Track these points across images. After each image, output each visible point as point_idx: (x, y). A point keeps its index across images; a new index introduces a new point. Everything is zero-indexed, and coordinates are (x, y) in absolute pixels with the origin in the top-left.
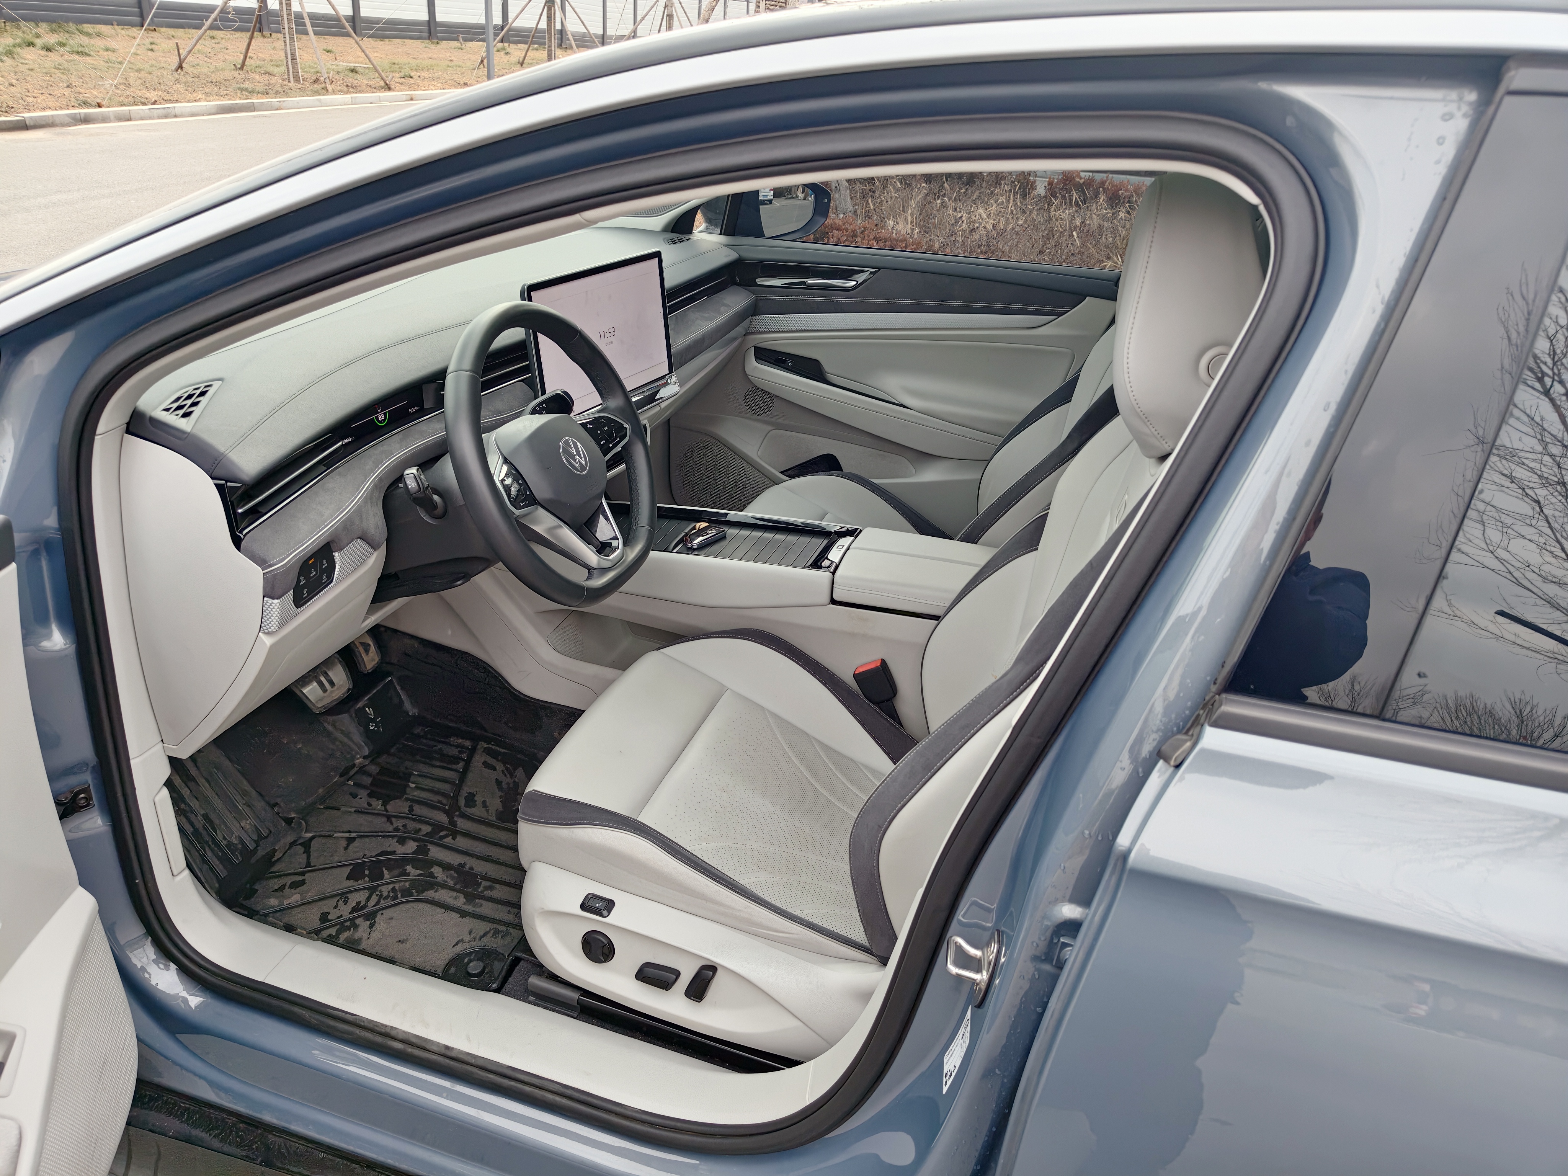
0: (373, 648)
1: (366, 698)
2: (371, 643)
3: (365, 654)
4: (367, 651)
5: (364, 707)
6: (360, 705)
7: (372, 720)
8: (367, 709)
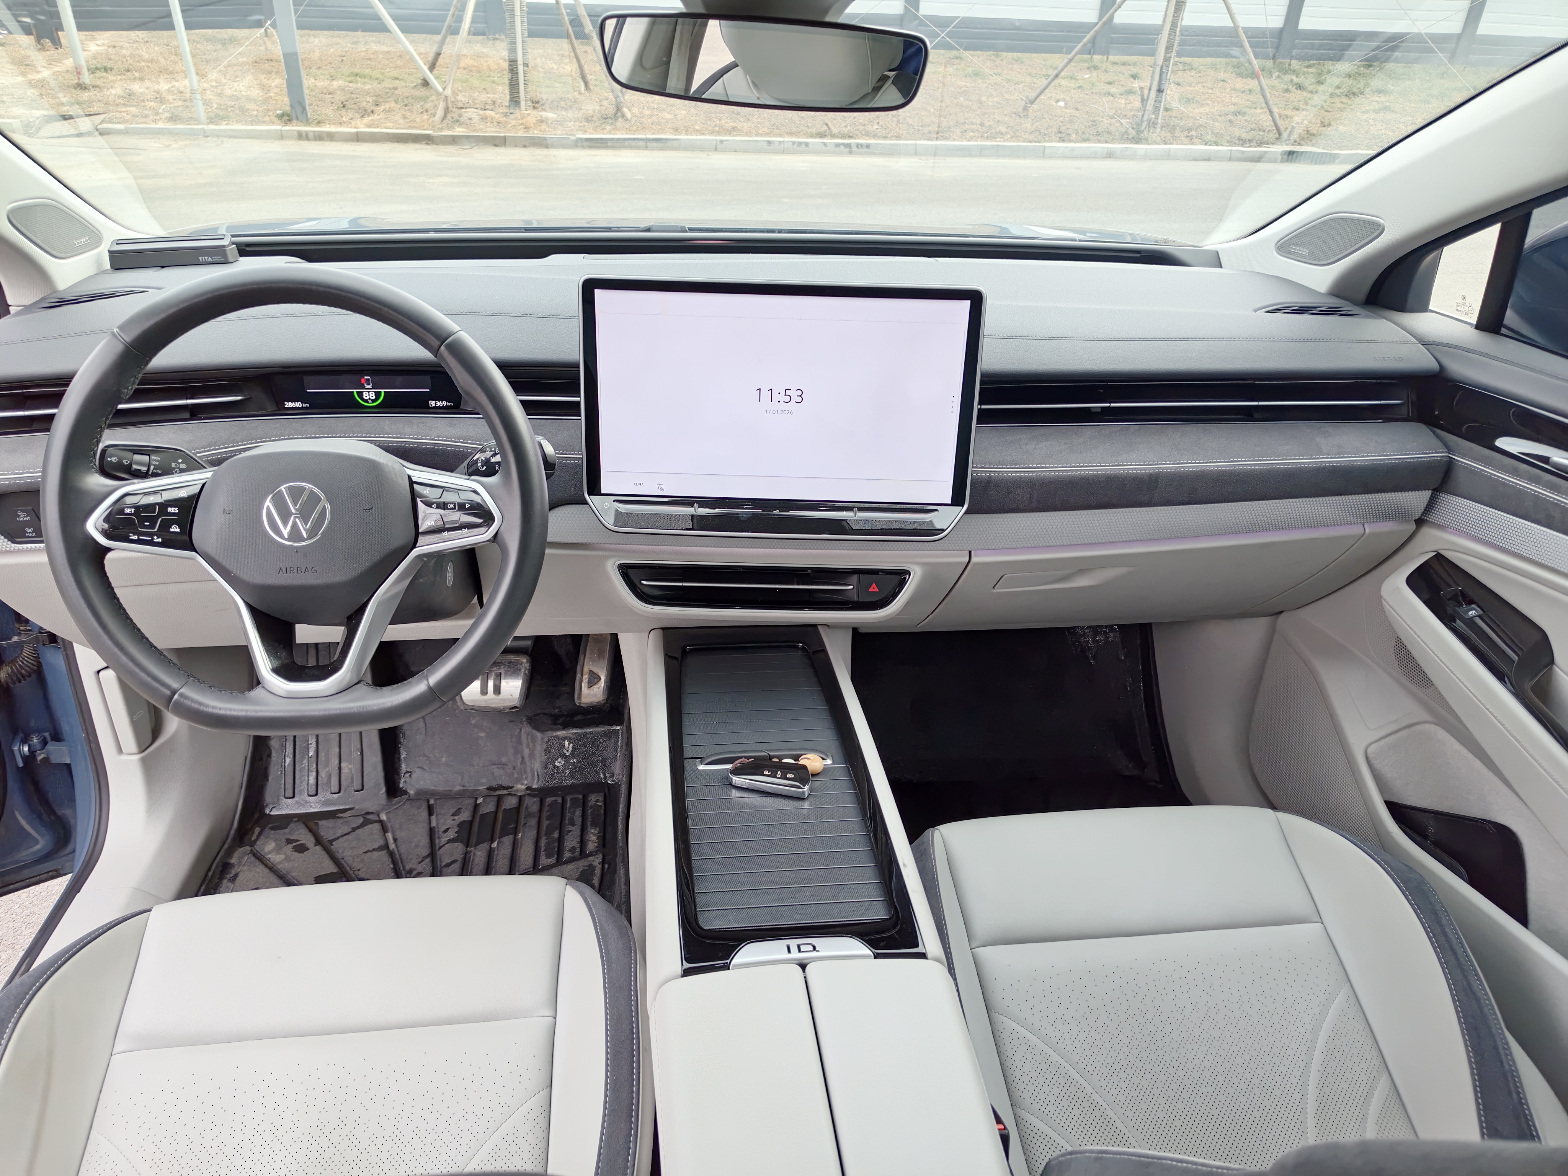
0: (602, 683)
1: (574, 731)
2: (603, 678)
3: (587, 685)
4: (591, 684)
5: (564, 739)
6: (561, 733)
7: (563, 756)
8: (566, 743)
